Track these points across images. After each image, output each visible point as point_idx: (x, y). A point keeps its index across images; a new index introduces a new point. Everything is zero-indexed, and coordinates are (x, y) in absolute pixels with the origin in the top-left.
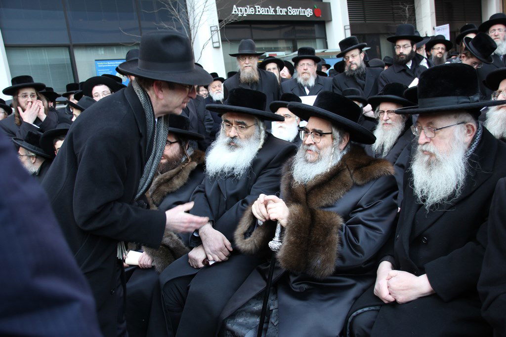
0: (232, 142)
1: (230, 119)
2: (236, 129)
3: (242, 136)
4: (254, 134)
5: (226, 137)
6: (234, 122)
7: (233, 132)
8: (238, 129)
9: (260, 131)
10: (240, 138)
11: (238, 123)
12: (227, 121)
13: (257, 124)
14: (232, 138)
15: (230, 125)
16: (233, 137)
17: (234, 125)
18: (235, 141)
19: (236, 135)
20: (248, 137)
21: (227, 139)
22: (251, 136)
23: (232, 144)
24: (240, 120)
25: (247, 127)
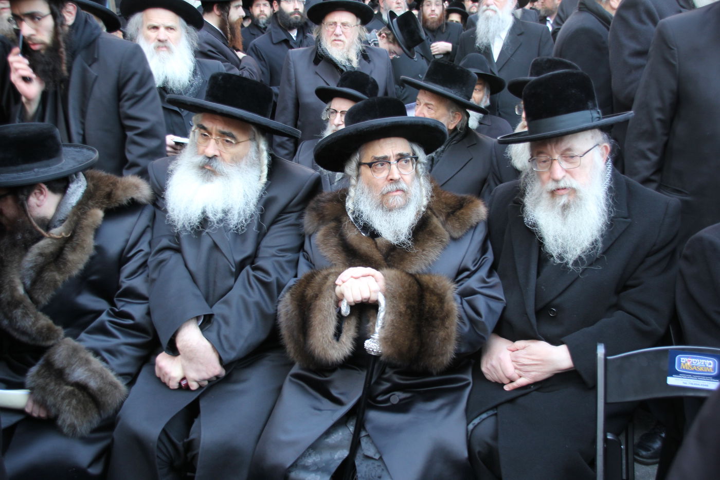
0: (207, 164)
1: (208, 125)
2: (217, 143)
3: (227, 156)
4: (246, 155)
5: (197, 154)
6: (214, 132)
7: (212, 148)
8: (220, 143)
9: (258, 151)
10: (224, 160)
11: (223, 134)
12: (202, 127)
13: (253, 139)
14: (210, 158)
15: (206, 134)
16: (210, 156)
17: (214, 137)
18: (214, 164)
19: (217, 153)
20: (236, 160)
21: (199, 159)
22: (241, 158)
23: (208, 168)
24: (227, 130)
25: (238, 143)
